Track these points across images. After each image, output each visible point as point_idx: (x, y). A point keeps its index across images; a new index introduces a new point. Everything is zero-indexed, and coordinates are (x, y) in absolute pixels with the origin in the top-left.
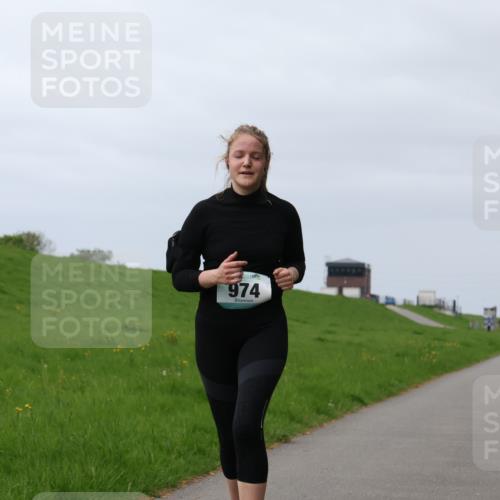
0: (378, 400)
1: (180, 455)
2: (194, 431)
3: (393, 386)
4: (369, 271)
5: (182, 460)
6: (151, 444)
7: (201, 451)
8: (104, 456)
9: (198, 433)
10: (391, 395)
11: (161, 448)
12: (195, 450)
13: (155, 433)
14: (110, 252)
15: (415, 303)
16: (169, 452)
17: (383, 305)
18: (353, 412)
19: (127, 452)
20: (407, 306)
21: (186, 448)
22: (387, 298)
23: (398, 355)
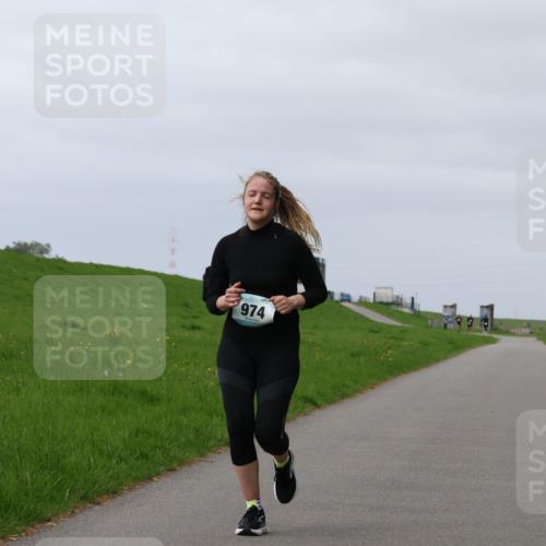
0: (332, 402)
1: (121, 459)
2: (137, 435)
3: (347, 386)
4: (324, 266)
5: (123, 465)
6: (90, 447)
7: (143, 456)
8: (41, 460)
9: (140, 435)
10: (344, 396)
11: (101, 453)
12: (138, 454)
13: (95, 437)
14: (48, 245)
15: (372, 301)
16: (110, 457)
17: (337, 302)
18: (305, 414)
19: (65, 457)
20: (362, 302)
21: (128, 452)
22: (342, 294)
23: (352, 355)
